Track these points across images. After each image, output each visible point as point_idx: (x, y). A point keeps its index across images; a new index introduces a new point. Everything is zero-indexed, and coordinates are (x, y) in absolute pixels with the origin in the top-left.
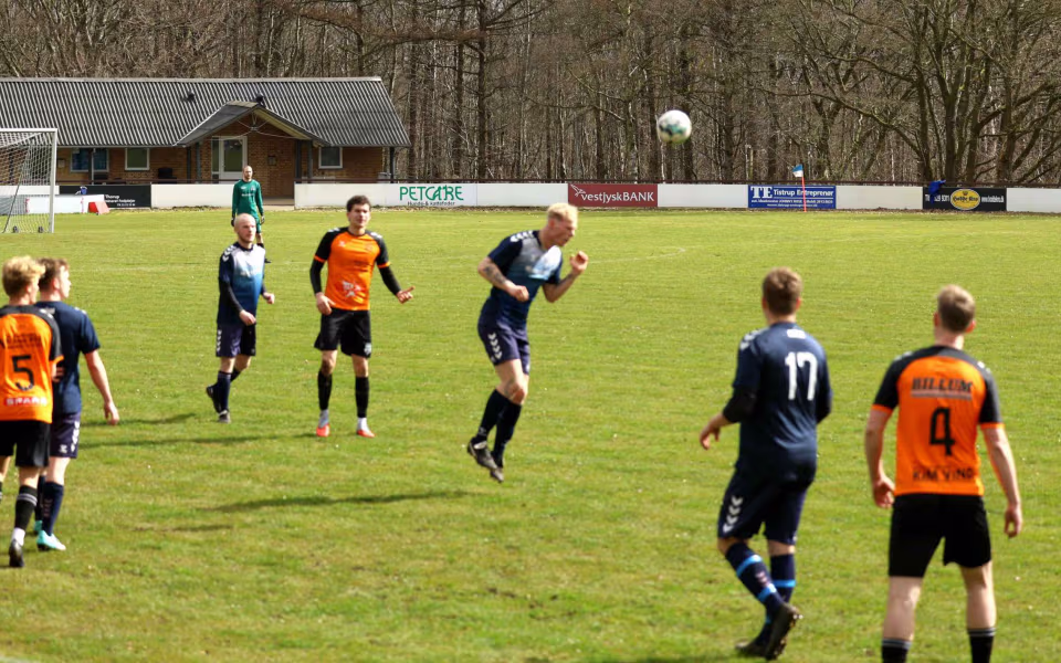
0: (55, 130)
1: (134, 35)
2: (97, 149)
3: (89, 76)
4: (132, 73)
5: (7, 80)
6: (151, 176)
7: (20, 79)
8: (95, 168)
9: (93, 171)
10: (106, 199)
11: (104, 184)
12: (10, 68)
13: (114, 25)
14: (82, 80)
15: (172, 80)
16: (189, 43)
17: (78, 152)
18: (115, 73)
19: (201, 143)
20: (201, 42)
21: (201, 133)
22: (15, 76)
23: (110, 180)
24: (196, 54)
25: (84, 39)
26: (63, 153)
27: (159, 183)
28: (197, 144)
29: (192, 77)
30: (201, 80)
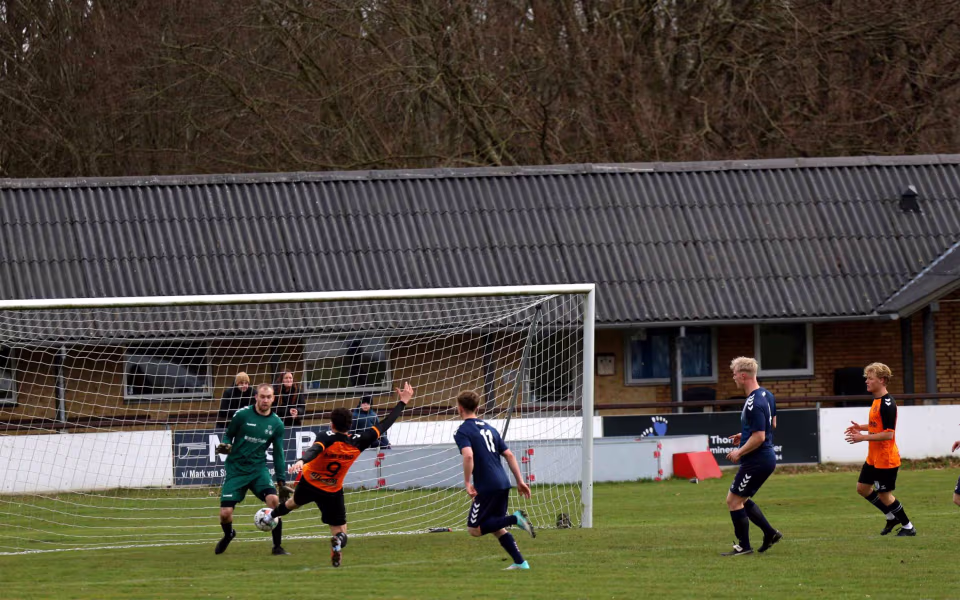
0: (591, 287)
1: (769, 60)
2: (689, 329)
3: (665, 158)
4: (765, 148)
5: (475, 171)
6: (817, 389)
7: (502, 171)
8: (685, 375)
9: (680, 380)
10: (711, 445)
11: (708, 411)
12: (479, 144)
13: (720, 36)
14: (647, 168)
15: (862, 160)
16: (902, 69)
17: (644, 338)
18: (726, 150)
19: (935, 307)
20: (929, 68)
21: (936, 283)
22: (491, 161)
23: (720, 400)
24: (917, 97)
25: (653, 68)
26: (609, 341)
27: (839, 404)
28: (926, 310)
29: (909, 151)
30: (932, 159)
